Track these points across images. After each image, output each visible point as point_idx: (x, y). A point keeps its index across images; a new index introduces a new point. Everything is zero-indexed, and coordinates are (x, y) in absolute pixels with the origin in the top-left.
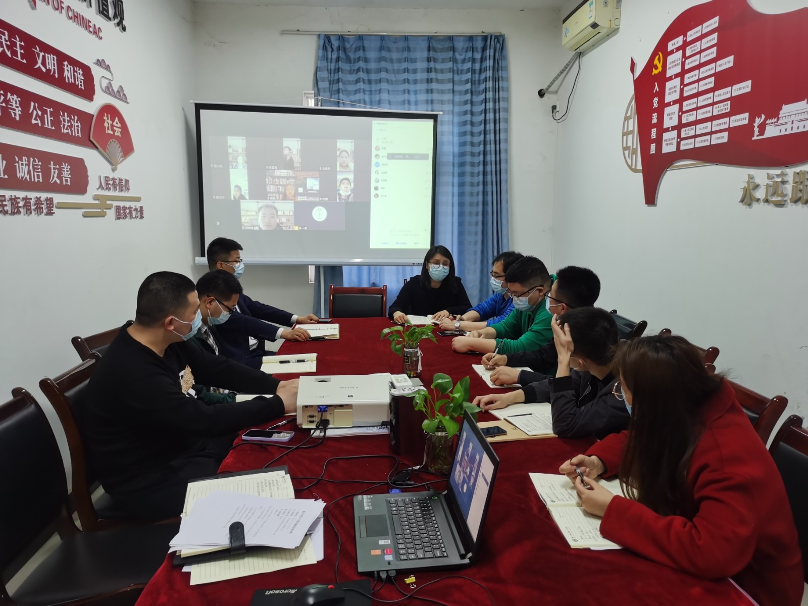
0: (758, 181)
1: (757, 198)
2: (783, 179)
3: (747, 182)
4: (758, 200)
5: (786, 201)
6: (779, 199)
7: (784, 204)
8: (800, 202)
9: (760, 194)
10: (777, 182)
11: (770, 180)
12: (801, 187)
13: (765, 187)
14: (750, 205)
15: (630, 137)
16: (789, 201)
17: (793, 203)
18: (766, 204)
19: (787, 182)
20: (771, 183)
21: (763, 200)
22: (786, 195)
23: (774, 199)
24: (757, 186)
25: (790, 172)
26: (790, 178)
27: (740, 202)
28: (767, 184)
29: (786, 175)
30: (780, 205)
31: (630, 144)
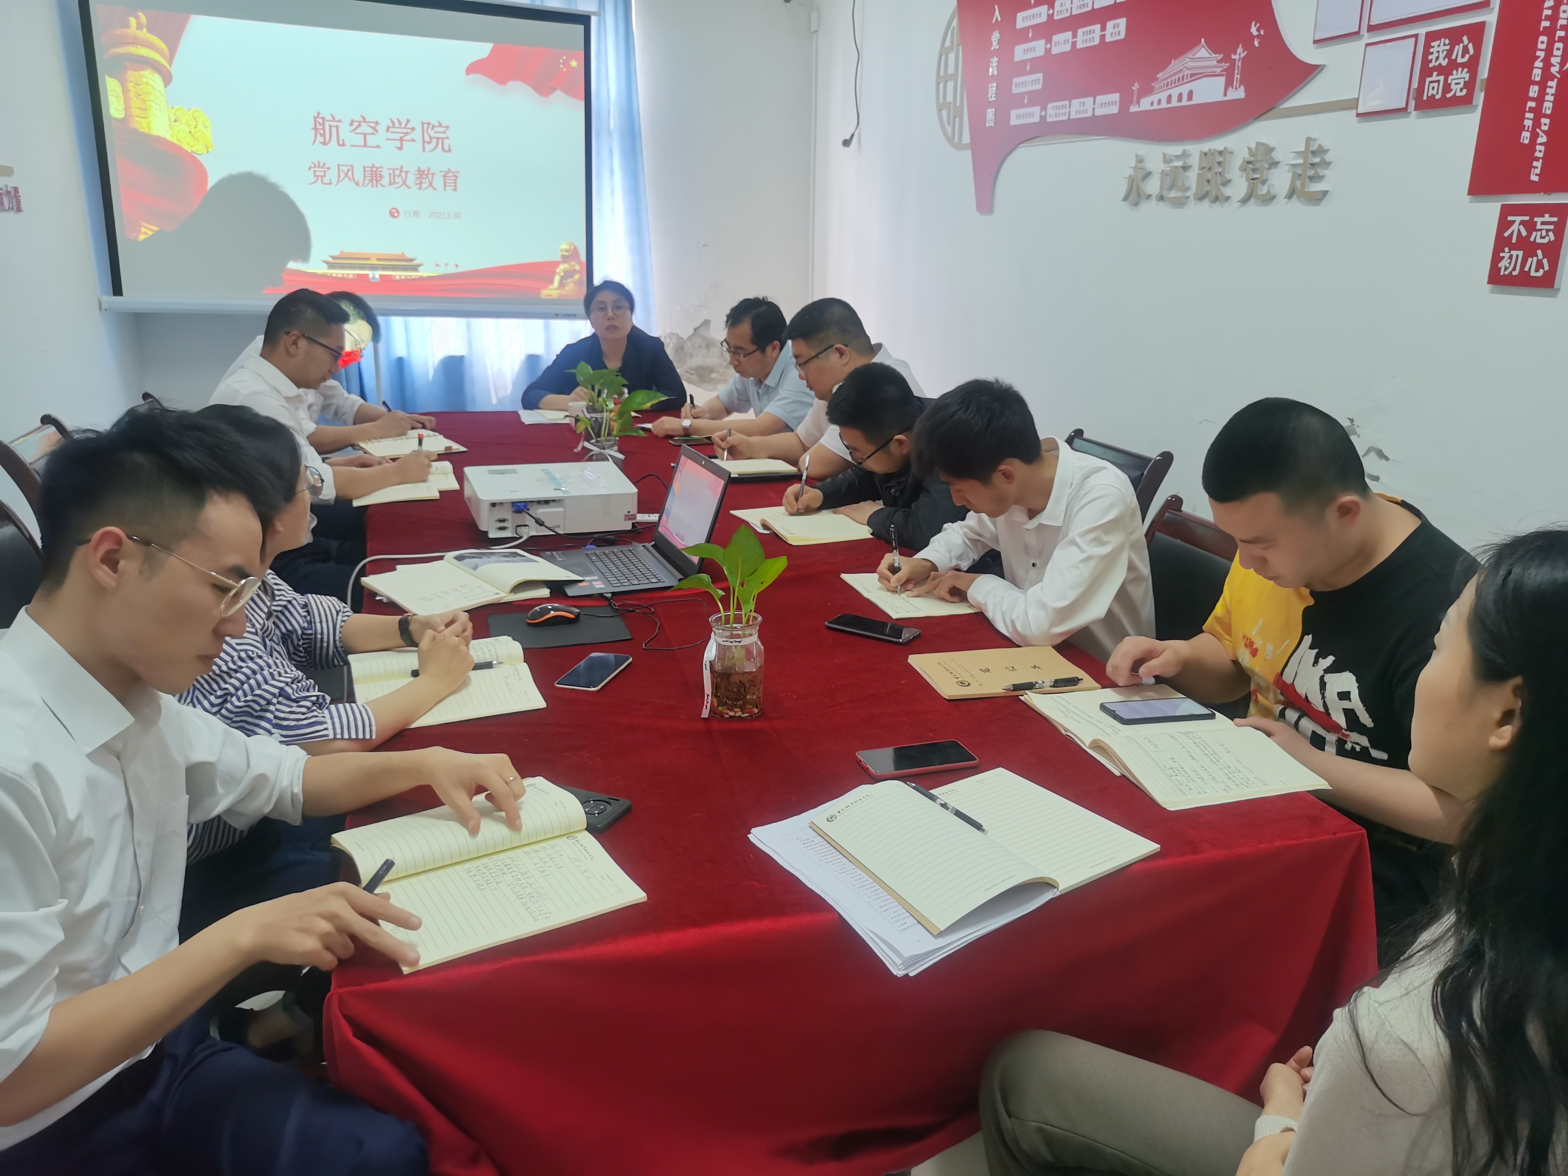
0: (1149, 165)
1: (1148, 193)
2: (1185, 162)
3: (1134, 168)
4: (1149, 196)
5: (1188, 197)
6: (1179, 194)
7: (1185, 204)
8: (1206, 202)
9: (1153, 186)
10: (1176, 167)
11: (1167, 165)
12: (1209, 176)
13: (1159, 175)
14: (1137, 204)
15: (950, 85)
16: (1192, 198)
17: (1198, 201)
18: (1161, 203)
19: (1191, 166)
20: (1168, 169)
21: (1156, 197)
22: (1187, 189)
23: (1173, 194)
24: (1149, 174)
25: (1195, 149)
26: (1194, 161)
27: (1123, 200)
28: (1163, 170)
29: (1190, 155)
30: (1179, 203)
31: (950, 98)
